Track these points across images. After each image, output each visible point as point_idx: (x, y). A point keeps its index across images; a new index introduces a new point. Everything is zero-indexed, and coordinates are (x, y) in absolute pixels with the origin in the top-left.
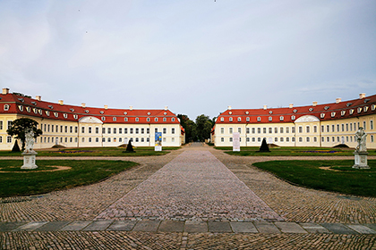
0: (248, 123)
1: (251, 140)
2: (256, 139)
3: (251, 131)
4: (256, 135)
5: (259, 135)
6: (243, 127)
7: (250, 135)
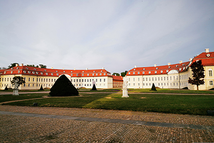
0: (144, 75)
1: (145, 84)
2: (148, 84)
3: (145, 79)
4: (148, 82)
5: (150, 82)
6: (141, 77)
7: (145, 82)
